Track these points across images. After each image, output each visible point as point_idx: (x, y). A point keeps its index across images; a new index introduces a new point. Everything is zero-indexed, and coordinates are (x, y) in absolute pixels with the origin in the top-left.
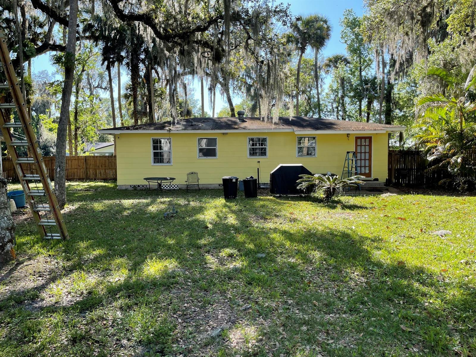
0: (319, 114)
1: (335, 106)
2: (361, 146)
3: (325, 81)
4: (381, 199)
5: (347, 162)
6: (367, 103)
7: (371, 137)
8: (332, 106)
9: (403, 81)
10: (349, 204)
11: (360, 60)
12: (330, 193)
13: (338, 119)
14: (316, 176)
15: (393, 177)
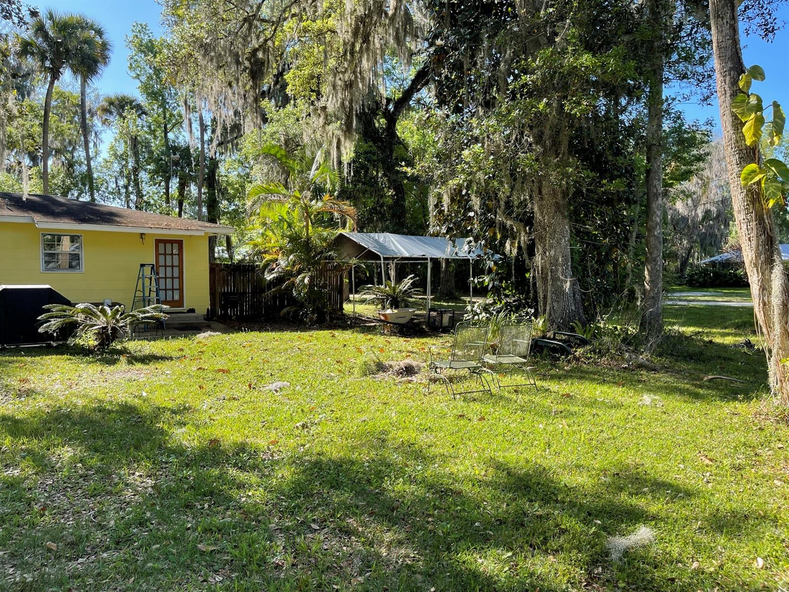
0: (92, 195)
1: (122, 182)
2: (165, 254)
3: (103, 136)
4: (197, 341)
5: (140, 281)
6: (178, 185)
7: (182, 241)
8: (117, 183)
9: (234, 158)
10: (142, 354)
11: (164, 112)
12: (107, 337)
13: (128, 207)
14: (81, 306)
15: (218, 305)
